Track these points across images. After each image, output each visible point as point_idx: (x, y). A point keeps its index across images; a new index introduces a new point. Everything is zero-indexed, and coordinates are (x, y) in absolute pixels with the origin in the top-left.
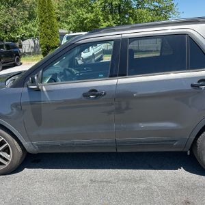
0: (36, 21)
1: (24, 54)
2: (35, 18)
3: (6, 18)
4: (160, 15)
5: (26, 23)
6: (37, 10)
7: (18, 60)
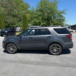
0: (22, 22)
1: (17, 32)
2: (21, 21)
3: (12, 21)
4: (61, 21)
5: (18, 22)
6: (22, 18)
7: (15, 33)
